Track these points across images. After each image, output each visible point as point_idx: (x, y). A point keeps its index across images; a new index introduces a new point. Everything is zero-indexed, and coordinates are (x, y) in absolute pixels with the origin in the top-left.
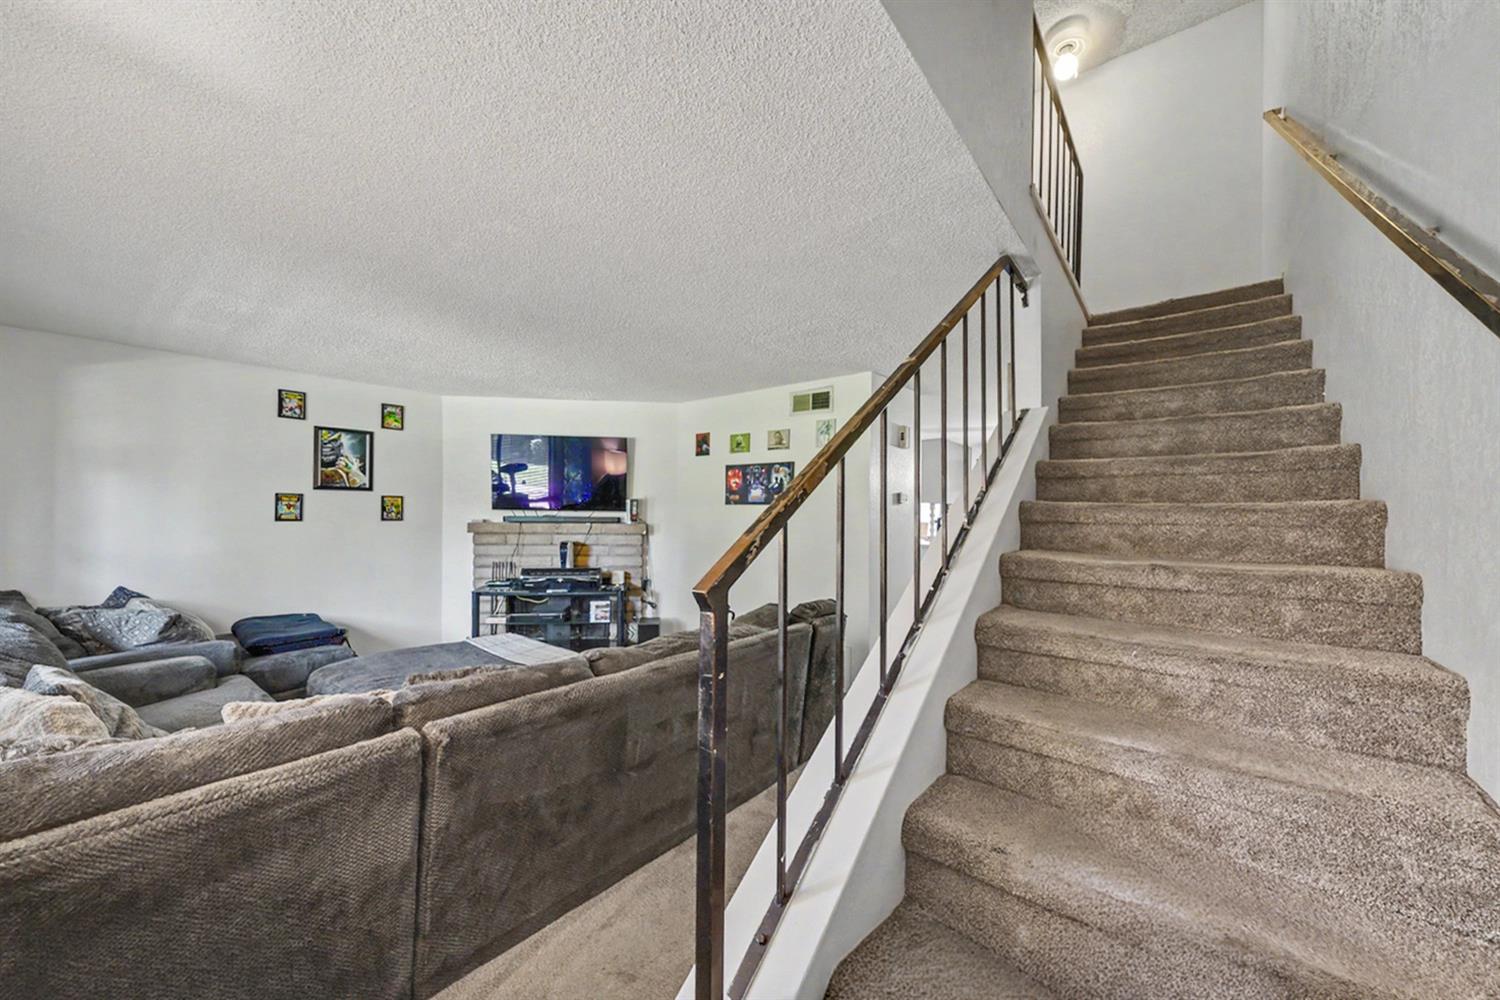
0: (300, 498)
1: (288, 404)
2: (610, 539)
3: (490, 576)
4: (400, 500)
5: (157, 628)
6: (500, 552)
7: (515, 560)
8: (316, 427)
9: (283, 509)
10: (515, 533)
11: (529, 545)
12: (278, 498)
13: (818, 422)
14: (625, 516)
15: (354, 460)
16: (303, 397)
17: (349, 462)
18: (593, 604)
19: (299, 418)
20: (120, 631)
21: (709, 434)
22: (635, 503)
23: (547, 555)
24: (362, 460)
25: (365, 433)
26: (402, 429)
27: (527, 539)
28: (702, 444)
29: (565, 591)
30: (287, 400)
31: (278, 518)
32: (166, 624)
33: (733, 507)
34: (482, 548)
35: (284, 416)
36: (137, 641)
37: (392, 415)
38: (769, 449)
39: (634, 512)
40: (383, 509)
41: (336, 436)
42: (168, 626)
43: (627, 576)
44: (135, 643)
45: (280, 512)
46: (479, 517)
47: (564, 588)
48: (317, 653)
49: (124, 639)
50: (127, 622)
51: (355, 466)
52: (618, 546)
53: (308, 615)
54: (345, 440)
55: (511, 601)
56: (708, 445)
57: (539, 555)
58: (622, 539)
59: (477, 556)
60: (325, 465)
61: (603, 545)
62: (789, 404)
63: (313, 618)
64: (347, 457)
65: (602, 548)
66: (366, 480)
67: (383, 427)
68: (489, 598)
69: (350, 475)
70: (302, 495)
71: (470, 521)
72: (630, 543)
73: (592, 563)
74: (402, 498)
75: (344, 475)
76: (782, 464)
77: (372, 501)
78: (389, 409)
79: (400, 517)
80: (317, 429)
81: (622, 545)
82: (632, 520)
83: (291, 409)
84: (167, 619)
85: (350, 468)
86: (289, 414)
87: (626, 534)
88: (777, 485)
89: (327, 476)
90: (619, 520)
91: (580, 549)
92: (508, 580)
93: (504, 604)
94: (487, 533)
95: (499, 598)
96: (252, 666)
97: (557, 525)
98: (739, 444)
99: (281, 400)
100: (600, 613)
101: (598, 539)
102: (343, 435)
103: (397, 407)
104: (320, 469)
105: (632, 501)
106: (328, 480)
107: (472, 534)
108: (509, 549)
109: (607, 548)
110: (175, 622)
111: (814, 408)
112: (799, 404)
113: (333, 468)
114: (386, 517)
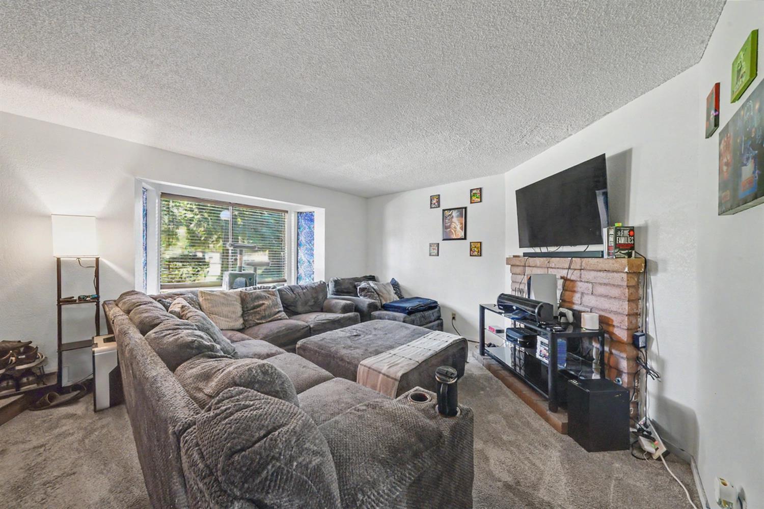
1: (434, 202)
2: (592, 276)
4: (479, 244)
12: (430, 245)
15: (458, 223)
16: (439, 197)
17: (456, 225)
18: (539, 339)
19: (437, 207)
24: (462, 223)
25: (463, 208)
26: (481, 202)
30: (433, 200)
31: (430, 255)
34: (514, 276)
35: (432, 208)
37: (476, 195)
40: (471, 250)
41: (451, 212)
45: (431, 252)
46: (513, 253)
51: (458, 226)
52: (601, 284)
54: (455, 213)
58: (603, 276)
59: (513, 282)
60: (447, 228)
61: (587, 282)
64: (455, 223)
65: (586, 285)
66: (463, 234)
67: (471, 202)
69: (456, 232)
70: (438, 244)
71: (507, 257)
72: (612, 282)
74: (481, 243)
75: (454, 232)
77: (466, 245)
78: (474, 192)
79: (480, 254)
81: (605, 284)
83: (435, 204)
85: (456, 229)
86: (434, 206)
87: (606, 271)
89: (447, 234)
94: (515, 265)
97: (549, 259)
99: (431, 201)
100: (543, 349)
101: (582, 274)
102: (453, 211)
103: (477, 189)
104: (445, 230)
106: (448, 236)
107: (509, 266)
113: (450, 229)
114: (472, 254)
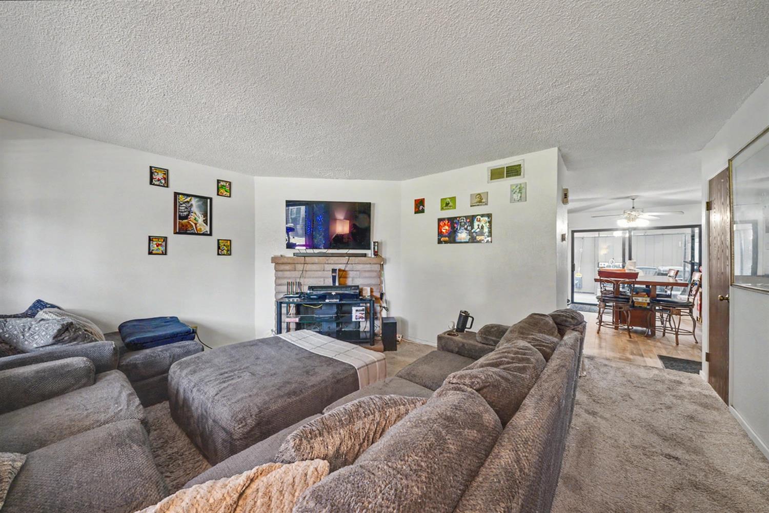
0: (165, 239)
1: (156, 176)
2: (360, 267)
3: (286, 291)
4: (229, 242)
5: (52, 334)
6: (293, 276)
7: (302, 281)
8: (175, 193)
9: (154, 247)
10: (301, 264)
11: (308, 271)
12: (150, 239)
13: (511, 185)
14: (370, 253)
15: (200, 215)
16: (166, 172)
17: (197, 216)
18: (354, 309)
19: (164, 186)
20: (23, 336)
21: (424, 199)
22: (376, 244)
23: (321, 277)
24: (205, 215)
25: (206, 198)
26: (230, 197)
27: (308, 267)
28: (419, 206)
29: (338, 300)
30: (156, 174)
31: (150, 253)
32: (59, 331)
33: (443, 245)
34: (280, 273)
35: (154, 184)
36: (36, 343)
37: (224, 188)
38: (471, 206)
39: (376, 250)
40: (219, 248)
41: (188, 199)
42: (60, 333)
43: (372, 291)
44: (35, 346)
45: (152, 248)
46: (278, 254)
47: (336, 299)
48: (176, 347)
49: (26, 343)
50: (30, 328)
51: (201, 220)
52: (365, 271)
53: (171, 317)
54: (194, 202)
55: (298, 306)
56: (424, 206)
57: (316, 278)
58: (368, 267)
59: (277, 278)
60: (181, 218)
61: (356, 271)
62: (487, 175)
63: (174, 320)
64: (195, 214)
65: (355, 272)
66: (208, 229)
67: (218, 195)
68: (286, 305)
69: (198, 225)
70: (166, 238)
71: (273, 256)
72: (373, 269)
73: (350, 282)
75: (194, 225)
76: (482, 216)
77: (212, 242)
78: (222, 183)
79: (229, 253)
80: (176, 194)
81: (369, 271)
82: (375, 255)
83: (159, 180)
84: (59, 327)
85: (197, 221)
86: (157, 183)
87: (370, 264)
88: (478, 230)
89: (183, 226)
90: (365, 255)
91: (343, 274)
92: (297, 293)
93: (294, 309)
94: (283, 264)
95: (291, 305)
96: (128, 360)
97: (327, 258)
98: (447, 204)
99: (152, 173)
100: (358, 314)
101: (353, 267)
102: (193, 198)
103: (226, 182)
104: (178, 221)
105: (374, 242)
106: (183, 227)
107: (274, 264)
108: (297, 274)
109: (358, 272)
110: (67, 328)
111: (507, 177)
112: (496, 174)
113: (186, 221)
114: (220, 253)
